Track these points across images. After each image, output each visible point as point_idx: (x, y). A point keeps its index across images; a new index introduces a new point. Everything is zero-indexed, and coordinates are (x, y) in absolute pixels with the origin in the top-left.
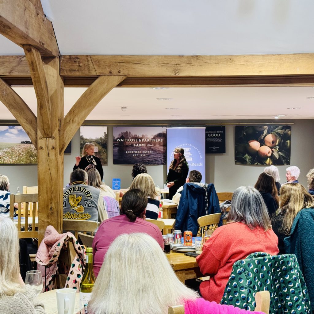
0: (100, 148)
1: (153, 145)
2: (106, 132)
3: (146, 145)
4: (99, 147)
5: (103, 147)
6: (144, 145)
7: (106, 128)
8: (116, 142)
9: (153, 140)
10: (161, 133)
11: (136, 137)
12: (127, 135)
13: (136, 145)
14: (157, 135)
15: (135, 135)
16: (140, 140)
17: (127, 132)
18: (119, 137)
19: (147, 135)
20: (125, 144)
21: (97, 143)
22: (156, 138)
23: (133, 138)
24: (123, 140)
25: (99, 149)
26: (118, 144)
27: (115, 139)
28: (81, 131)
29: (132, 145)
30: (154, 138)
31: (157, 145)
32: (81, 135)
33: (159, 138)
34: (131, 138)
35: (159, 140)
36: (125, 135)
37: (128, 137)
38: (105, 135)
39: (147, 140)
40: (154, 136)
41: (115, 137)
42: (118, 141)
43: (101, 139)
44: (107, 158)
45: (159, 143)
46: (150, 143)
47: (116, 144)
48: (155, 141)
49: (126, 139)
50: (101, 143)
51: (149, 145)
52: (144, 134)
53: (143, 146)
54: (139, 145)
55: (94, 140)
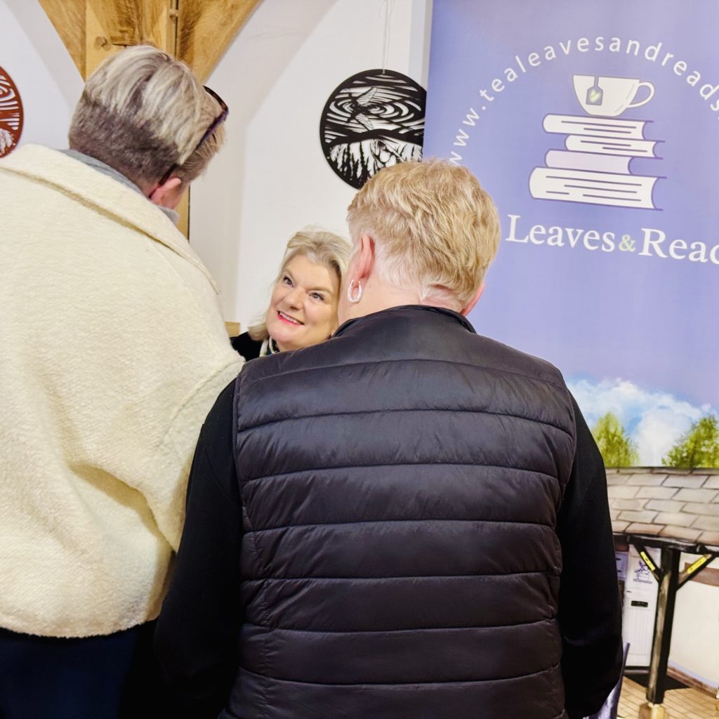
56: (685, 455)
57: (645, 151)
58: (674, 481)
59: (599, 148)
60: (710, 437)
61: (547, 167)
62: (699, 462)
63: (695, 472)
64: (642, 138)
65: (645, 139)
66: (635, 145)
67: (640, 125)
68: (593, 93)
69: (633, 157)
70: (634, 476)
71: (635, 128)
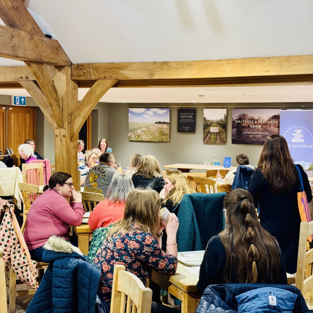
0: (221, 129)
1: (268, 127)
2: (226, 114)
3: (262, 127)
4: (219, 128)
5: (223, 128)
6: (260, 126)
7: (225, 110)
8: (234, 124)
9: (268, 121)
10: (277, 115)
11: (252, 119)
12: (245, 117)
13: (252, 126)
14: (272, 117)
15: (251, 117)
16: (256, 122)
17: (244, 115)
18: (237, 119)
19: (263, 117)
20: (243, 125)
21: (218, 124)
22: (271, 120)
23: (249, 120)
24: (241, 122)
25: (219, 129)
26: (236, 125)
27: (234, 120)
28: (204, 113)
29: (249, 127)
30: (269, 120)
31: (272, 127)
32: (204, 116)
33: (274, 119)
34: (248, 120)
35: (274, 122)
36: (242, 117)
37: (245, 119)
38: (225, 117)
39: (262, 122)
40: (269, 118)
41: (233, 118)
42: (236, 122)
43: (221, 120)
44: (226, 138)
45: (274, 125)
46: (265, 124)
47: (234, 125)
48: (270, 123)
49: (243, 121)
50: (221, 124)
51: (264, 126)
52: (260, 116)
53: (259, 128)
54: (255, 126)
55: (215, 121)
59: (298, 137)
60: (312, 166)
62: (312, 169)
68: (297, 131)
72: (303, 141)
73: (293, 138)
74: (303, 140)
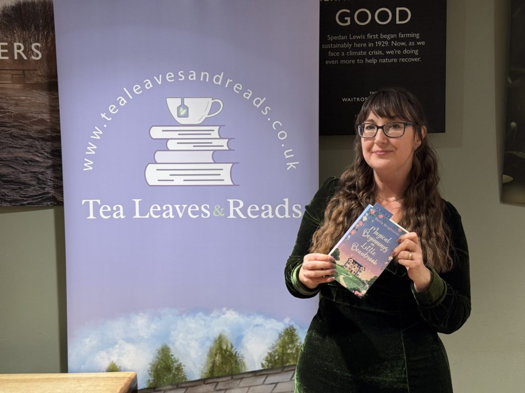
10: (32, 4)
31: (8, 85)
35: (18, 48)
45: (22, 69)
56: (277, 358)
57: (223, 146)
58: (272, 379)
59: (190, 147)
60: (292, 342)
61: (156, 163)
62: (288, 361)
63: (285, 370)
64: (219, 137)
65: (221, 138)
66: (215, 142)
67: (216, 128)
68: (181, 109)
69: (215, 151)
70: (244, 379)
71: (213, 130)
72: (224, 174)
73: (160, 156)
74: (227, 167)
